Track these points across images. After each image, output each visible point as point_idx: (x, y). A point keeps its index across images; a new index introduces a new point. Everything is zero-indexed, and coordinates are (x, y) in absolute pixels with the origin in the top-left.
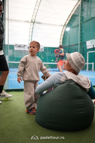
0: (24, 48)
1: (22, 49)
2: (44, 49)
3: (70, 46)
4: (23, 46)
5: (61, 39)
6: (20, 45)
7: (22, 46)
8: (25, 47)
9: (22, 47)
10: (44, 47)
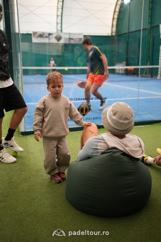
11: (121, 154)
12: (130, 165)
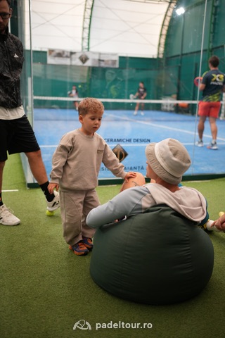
0: (71, 60)
1: (66, 62)
2: (120, 62)
3: (182, 55)
4: (69, 54)
5: (161, 35)
6: (61, 52)
7: (66, 54)
8: (73, 56)
9: (67, 57)
10: (120, 57)
11: (172, 214)
12: (185, 230)
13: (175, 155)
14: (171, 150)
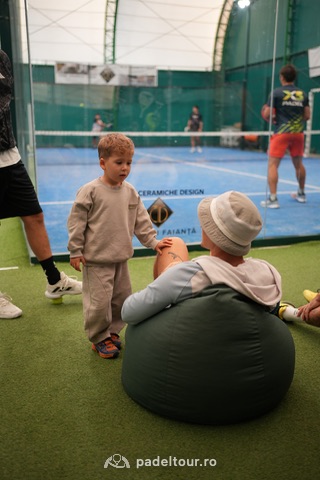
11: (234, 297)
12: (253, 320)
13: (238, 214)
14: (233, 207)
